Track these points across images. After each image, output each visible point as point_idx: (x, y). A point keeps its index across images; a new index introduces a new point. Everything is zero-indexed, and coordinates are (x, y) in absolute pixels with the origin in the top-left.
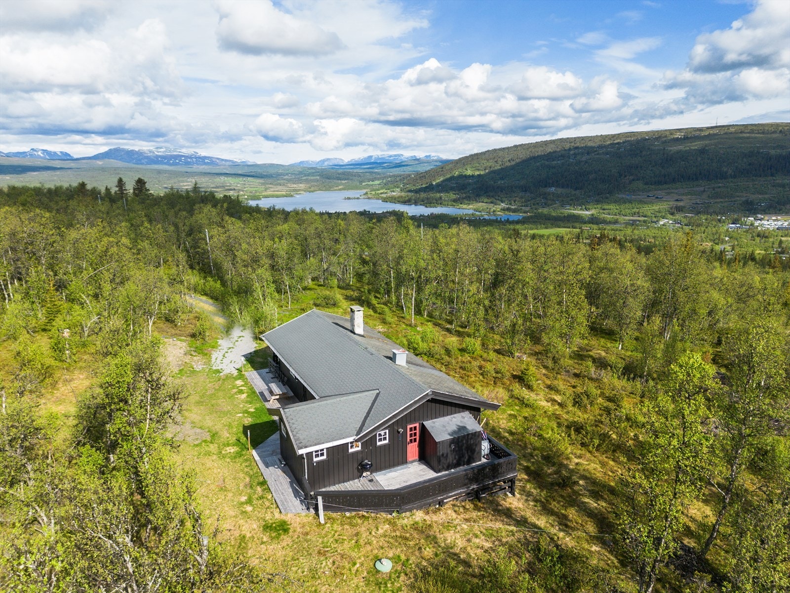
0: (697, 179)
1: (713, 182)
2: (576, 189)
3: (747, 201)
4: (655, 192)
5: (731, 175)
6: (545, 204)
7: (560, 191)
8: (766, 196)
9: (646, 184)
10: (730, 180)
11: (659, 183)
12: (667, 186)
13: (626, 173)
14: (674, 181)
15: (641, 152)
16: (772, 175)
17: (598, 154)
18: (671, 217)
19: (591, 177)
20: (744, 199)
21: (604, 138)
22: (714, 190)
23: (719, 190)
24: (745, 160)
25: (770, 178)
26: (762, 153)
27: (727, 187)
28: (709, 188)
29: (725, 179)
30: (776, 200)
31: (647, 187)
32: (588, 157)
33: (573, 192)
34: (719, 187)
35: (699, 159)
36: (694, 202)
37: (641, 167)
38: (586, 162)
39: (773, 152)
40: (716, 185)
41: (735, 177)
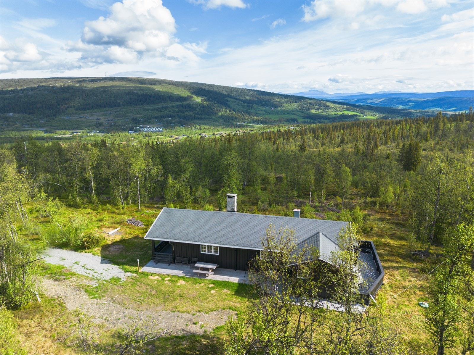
0: (105, 107)
1: (114, 108)
2: (29, 114)
3: (134, 118)
4: (84, 115)
5: (122, 104)
6: (8, 125)
7: (17, 115)
8: (142, 115)
9: (77, 110)
10: (123, 107)
11: (85, 109)
12: (90, 111)
13: (62, 103)
14: (93, 108)
15: (68, 90)
16: (142, 104)
17: (39, 91)
18: (97, 129)
19: (39, 105)
20: (132, 117)
21: (40, 80)
22: (116, 113)
23: (118, 113)
24: (127, 96)
25: (141, 106)
26: (135, 92)
27: (122, 111)
28: (113, 112)
29: (120, 106)
30: (147, 117)
31: (77, 111)
32: (33, 92)
33: (28, 116)
34: (118, 111)
35: (104, 95)
36: (107, 119)
37: (71, 99)
38: (32, 96)
39: (139, 92)
40: (116, 110)
41: (124, 105)
